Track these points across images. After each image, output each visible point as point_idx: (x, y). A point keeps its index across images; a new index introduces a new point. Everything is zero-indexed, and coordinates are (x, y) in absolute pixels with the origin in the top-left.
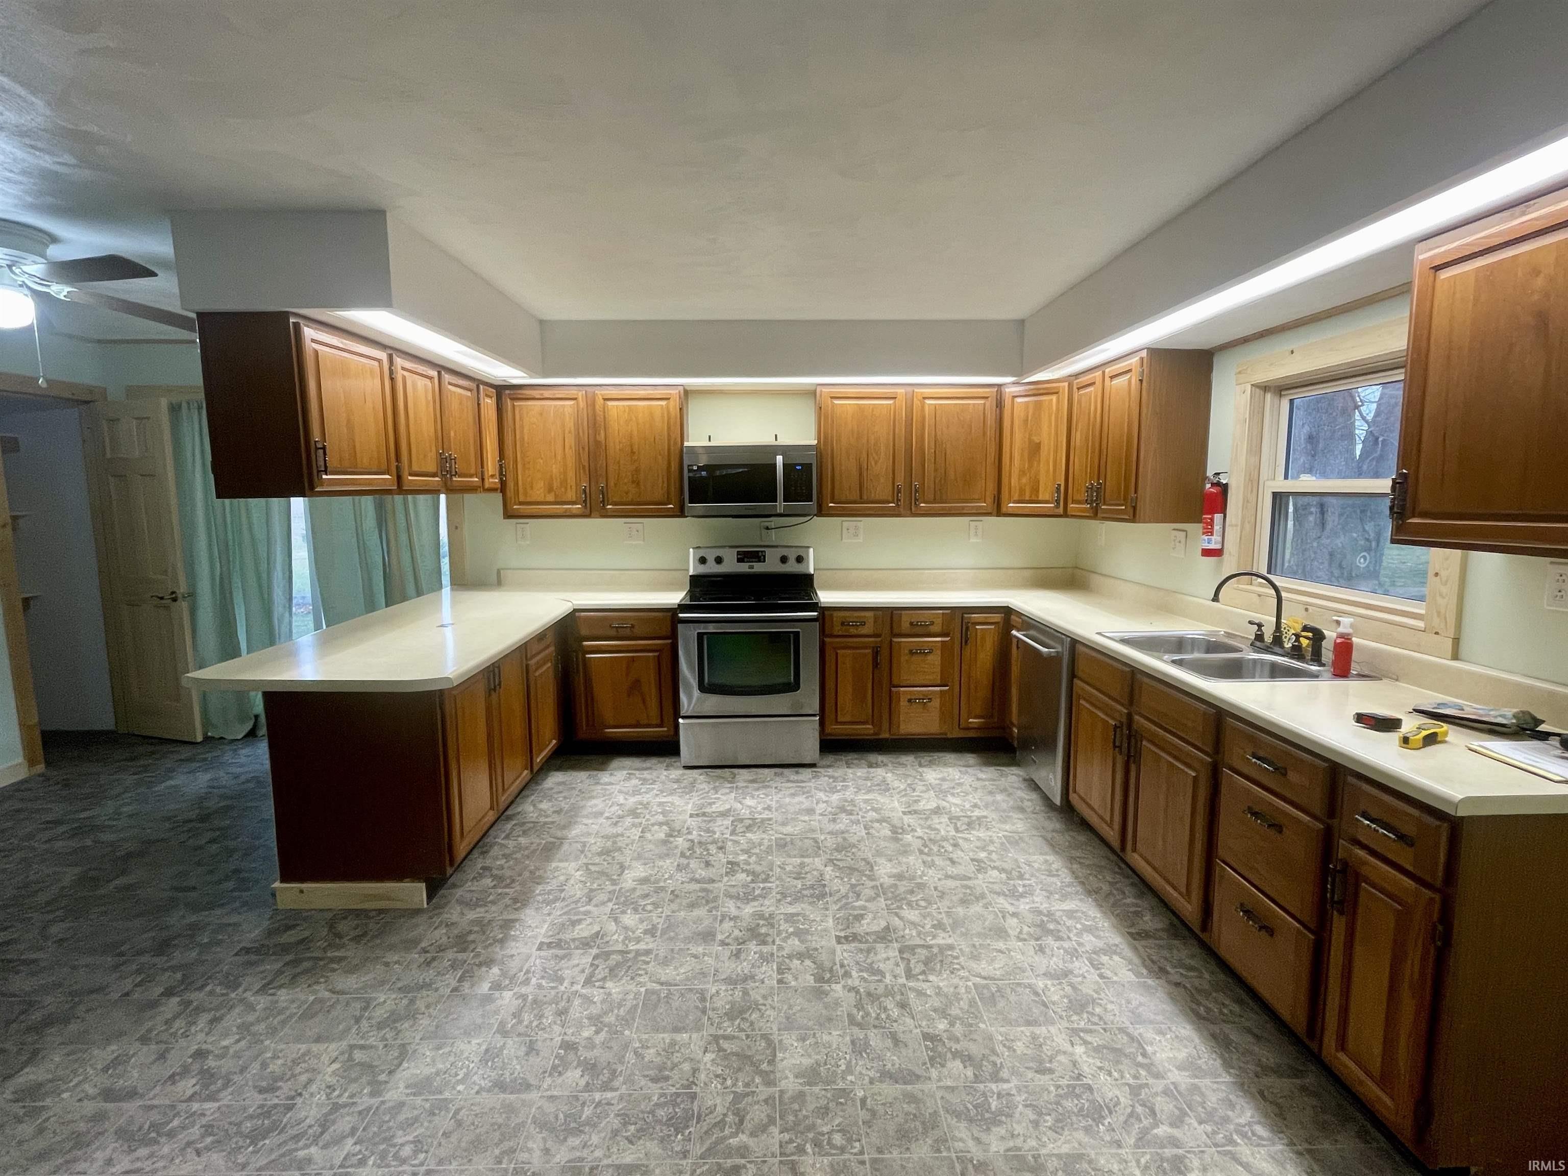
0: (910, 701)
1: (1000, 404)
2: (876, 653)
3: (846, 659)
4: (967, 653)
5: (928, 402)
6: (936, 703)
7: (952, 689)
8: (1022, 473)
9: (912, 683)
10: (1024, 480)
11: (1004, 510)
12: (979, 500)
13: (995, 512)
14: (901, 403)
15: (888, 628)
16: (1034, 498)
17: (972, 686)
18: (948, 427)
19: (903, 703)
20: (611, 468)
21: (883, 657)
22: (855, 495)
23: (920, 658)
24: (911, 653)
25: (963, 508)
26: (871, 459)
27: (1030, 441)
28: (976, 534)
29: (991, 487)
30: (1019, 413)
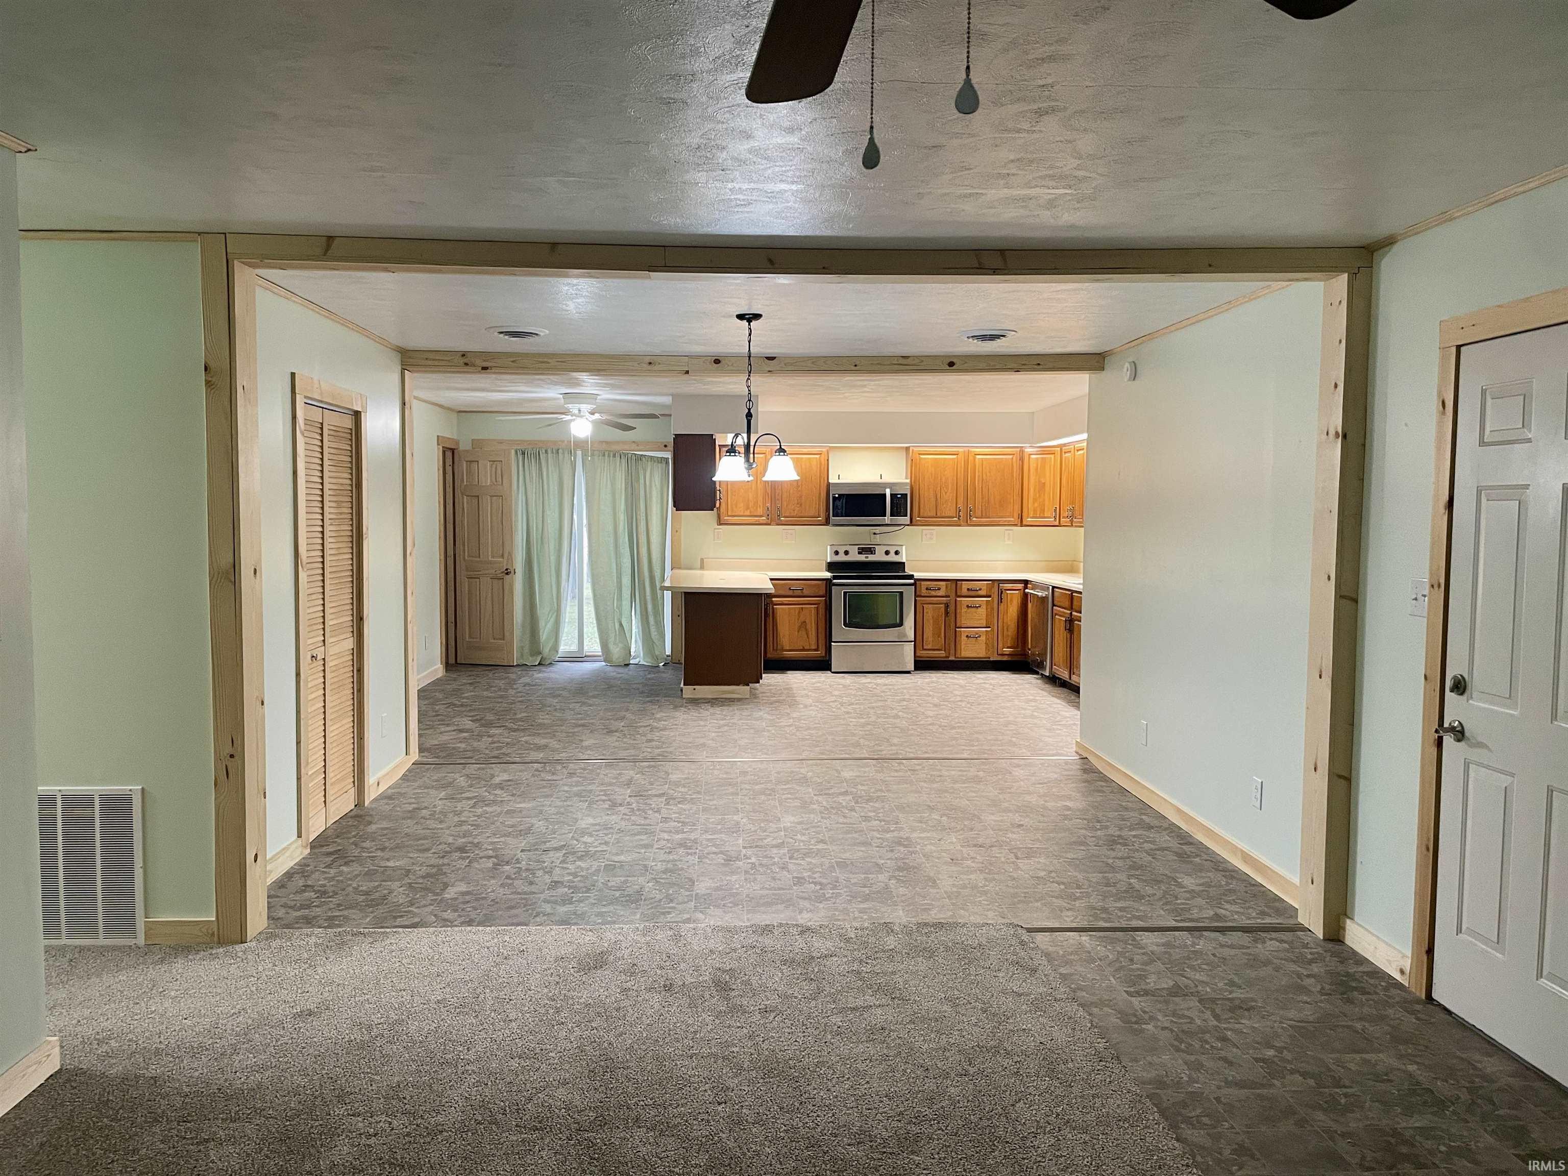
0: (967, 636)
1: (1022, 459)
2: (947, 606)
3: (929, 611)
4: (1002, 607)
5: (978, 457)
6: (983, 638)
7: (993, 630)
8: (1035, 500)
9: (969, 625)
10: (1036, 505)
11: (1024, 523)
12: (1009, 517)
13: (1019, 524)
14: (961, 456)
15: (954, 591)
16: (1042, 515)
17: (1005, 628)
18: (990, 472)
19: (964, 638)
20: (785, 496)
21: (951, 609)
22: (933, 514)
23: (973, 610)
24: (968, 606)
25: (999, 521)
26: (942, 491)
27: (1040, 481)
28: (1009, 539)
29: (1017, 507)
30: (1033, 466)
